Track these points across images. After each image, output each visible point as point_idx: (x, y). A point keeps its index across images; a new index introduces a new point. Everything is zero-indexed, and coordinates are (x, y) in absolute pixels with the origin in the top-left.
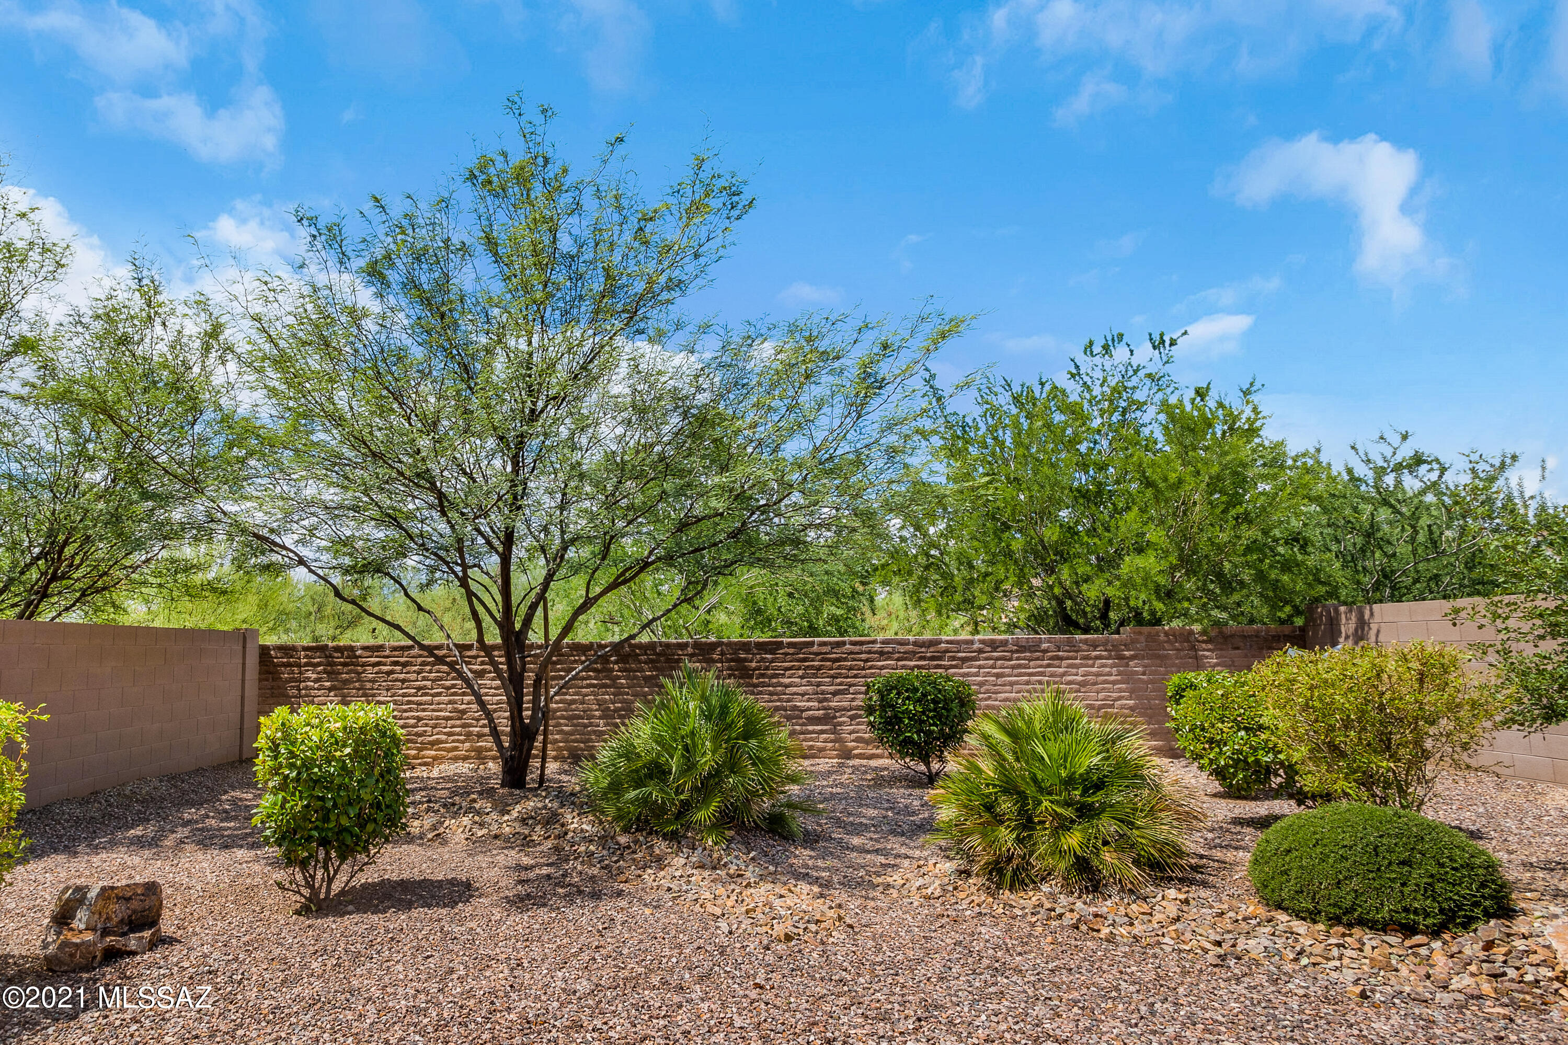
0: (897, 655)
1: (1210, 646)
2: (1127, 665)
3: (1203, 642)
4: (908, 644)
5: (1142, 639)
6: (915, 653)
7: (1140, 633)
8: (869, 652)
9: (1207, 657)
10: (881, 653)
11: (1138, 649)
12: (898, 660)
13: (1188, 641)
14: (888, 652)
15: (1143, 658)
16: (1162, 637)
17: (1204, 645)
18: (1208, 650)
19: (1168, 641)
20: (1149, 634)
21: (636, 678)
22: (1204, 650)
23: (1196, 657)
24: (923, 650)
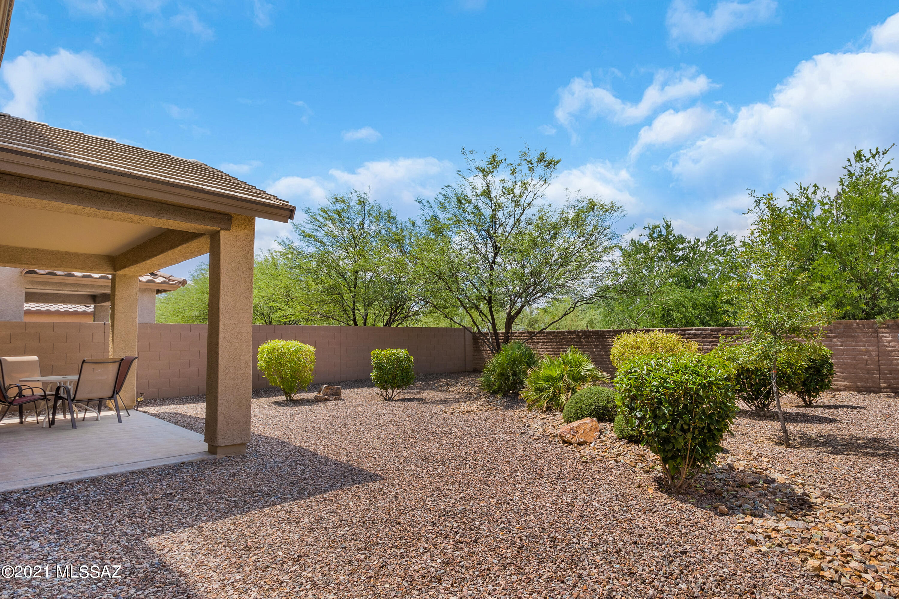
0: (702, 336)
1: (887, 331)
2: (831, 341)
3: (883, 328)
4: (708, 330)
5: (841, 327)
6: (711, 335)
7: (840, 324)
8: (689, 334)
9: (885, 337)
10: (695, 335)
11: (838, 333)
12: (703, 338)
13: (872, 328)
14: (698, 334)
15: (842, 337)
16: (855, 326)
17: (883, 330)
18: (886, 333)
19: (859, 328)
20: (846, 324)
21: (591, 345)
22: (883, 333)
23: (877, 337)
24: (715, 333)
